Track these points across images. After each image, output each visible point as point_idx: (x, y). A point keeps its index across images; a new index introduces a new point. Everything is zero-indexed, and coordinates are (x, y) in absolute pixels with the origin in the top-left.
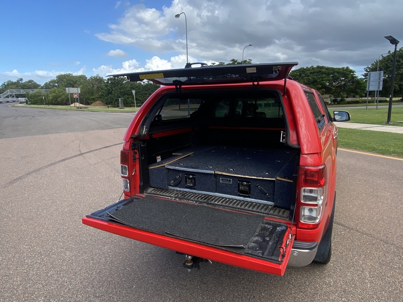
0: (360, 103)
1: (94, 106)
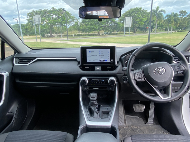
0: (118, 34)
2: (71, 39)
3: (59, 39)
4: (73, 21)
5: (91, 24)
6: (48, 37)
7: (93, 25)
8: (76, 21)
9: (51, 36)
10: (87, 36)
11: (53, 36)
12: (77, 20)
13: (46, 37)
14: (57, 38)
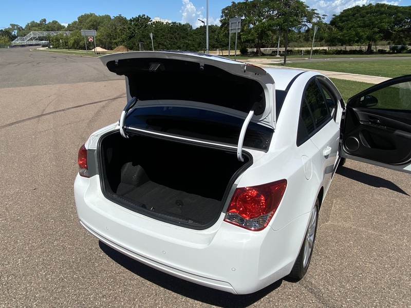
1: (116, 51)
3: (270, 61)
4: (309, 21)
5: (352, 27)
6: (253, 56)
7: (357, 27)
8: (315, 20)
9: (259, 54)
11: (262, 53)
12: (318, 19)
13: (248, 55)
14: (268, 58)
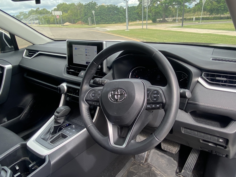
1: (77, 24)
2: (188, 25)
3: (171, 25)
6: (160, 23)
9: (164, 21)
10: (216, 19)
11: (166, 21)
13: (157, 23)
14: (170, 24)
